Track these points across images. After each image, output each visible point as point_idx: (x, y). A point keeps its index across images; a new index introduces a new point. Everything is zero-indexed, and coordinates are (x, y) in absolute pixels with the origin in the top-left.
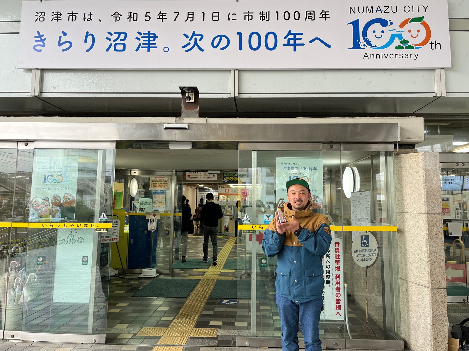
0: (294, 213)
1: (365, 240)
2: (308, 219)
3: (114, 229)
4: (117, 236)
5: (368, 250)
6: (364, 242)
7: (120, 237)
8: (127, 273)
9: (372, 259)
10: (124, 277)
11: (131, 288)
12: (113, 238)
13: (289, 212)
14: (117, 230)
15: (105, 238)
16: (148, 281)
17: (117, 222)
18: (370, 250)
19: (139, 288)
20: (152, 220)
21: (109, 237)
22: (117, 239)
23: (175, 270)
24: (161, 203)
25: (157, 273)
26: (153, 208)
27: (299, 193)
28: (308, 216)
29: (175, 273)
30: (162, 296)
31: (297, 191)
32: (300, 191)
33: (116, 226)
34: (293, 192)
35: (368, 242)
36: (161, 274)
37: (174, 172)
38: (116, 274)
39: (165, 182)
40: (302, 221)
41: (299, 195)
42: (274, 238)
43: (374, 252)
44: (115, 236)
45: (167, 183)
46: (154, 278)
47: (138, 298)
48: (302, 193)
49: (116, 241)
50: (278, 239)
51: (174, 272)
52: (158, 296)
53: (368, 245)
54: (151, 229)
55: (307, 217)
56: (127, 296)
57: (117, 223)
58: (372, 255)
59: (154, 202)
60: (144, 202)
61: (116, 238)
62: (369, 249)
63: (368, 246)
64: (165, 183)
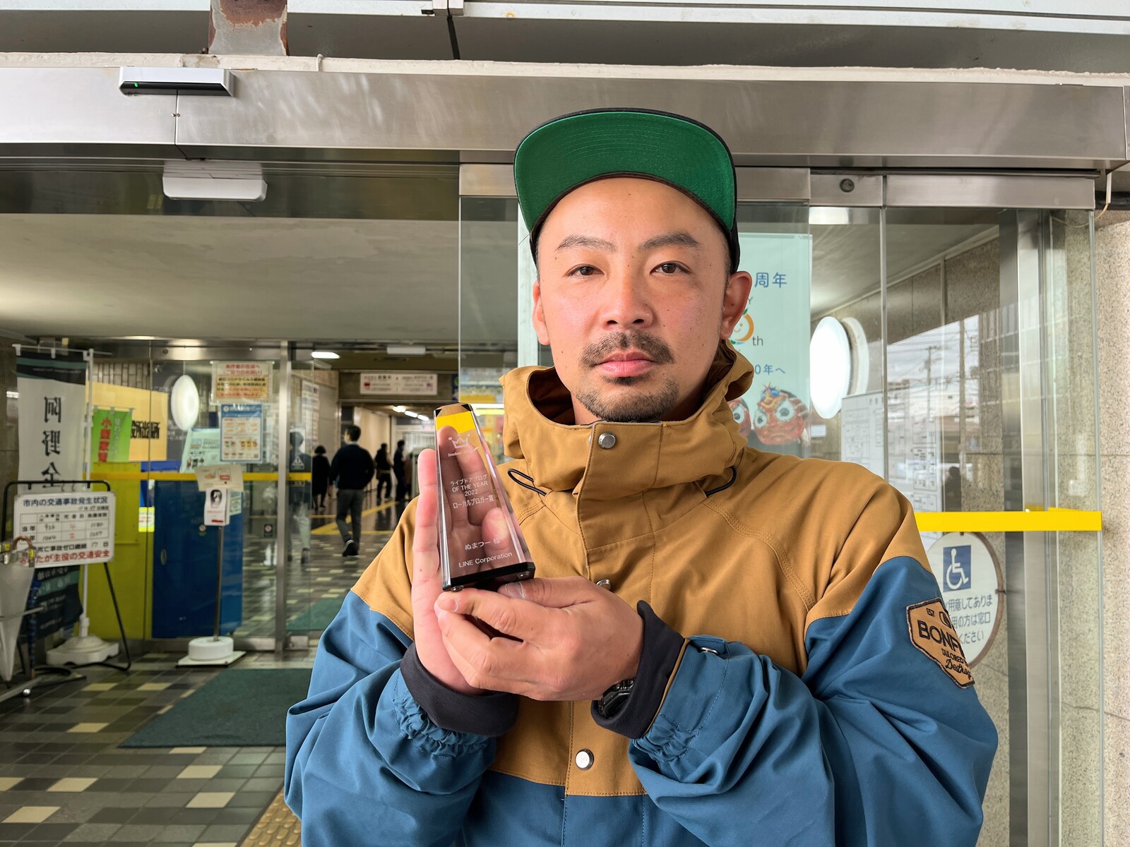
0: (581, 443)
1: (959, 565)
2: (722, 506)
3: (96, 522)
4: (106, 544)
5: (966, 602)
6: (955, 571)
7: (116, 545)
8: (148, 652)
9: (980, 634)
10: (129, 666)
11: (135, 707)
12: (94, 549)
13: (544, 438)
14: (105, 525)
15: (66, 552)
16: (200, 680)
17: (105, 500)
18: (973, 602)
19: (160, 708)
20: (215, 494)
21: (78, 547)
22: (106, 553)
23: (294, 639)
24: (246, 444)
25: (236, 649)
26: (223, 459)
27: (640, 271)
28: (715, 478)
29: (295, 648)
30: (225, 742)
31: (619, 242)
32: (653, 245)
33: (102, 512)
34: (576, 257)
35: (968, 574)
36: (250, 651)
37: (285, 353)
38: (109, 658)
39: (259, 380)
40: (663, 524)
41: (637, 278)
42: (385, 741)
43: (986, 609)
44: (101, 543)
45: (264, 385)
46: (225, 666)
47: (140, 752)
48: (670, 267)
49: (102, 559)
50: (425, 754)
51: (291, 645)
52: (212, 742)
53: (966, 580)
54: (214, 521)
55: (709, 486)
56: (108, 744)
57: (104, 505)
58: (978, 620)
59: (227, 440)
60: (200, 440)
61: (103, 549)
62: (970, 599)
63: (967, 586)
64: (258, 382)
